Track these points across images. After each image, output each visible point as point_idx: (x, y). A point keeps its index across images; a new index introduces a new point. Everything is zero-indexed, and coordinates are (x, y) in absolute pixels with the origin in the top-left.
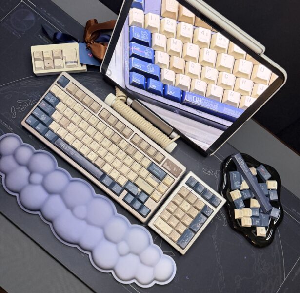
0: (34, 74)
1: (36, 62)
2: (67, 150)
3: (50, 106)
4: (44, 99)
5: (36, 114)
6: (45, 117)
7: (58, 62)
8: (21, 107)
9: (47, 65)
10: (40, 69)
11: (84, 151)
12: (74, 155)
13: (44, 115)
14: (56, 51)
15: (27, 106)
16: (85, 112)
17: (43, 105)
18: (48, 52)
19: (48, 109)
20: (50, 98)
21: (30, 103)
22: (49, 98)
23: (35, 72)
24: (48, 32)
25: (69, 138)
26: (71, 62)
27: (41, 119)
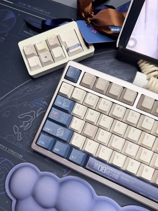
0: (31, 77)
1: (29, 59)
2: (108, 173)
3: (65, 114)
4: (54, 106)
5: (49, 130)
6: (63, 132)
7: (57, 52)
8: (26, 124)
9: (44, 60)
10: (37, 67)
11: (133, 168)
12: (119, 178)
13: (61, 128)
14: (51, 38)
15: (32, 119)
16: (118, 109)
17: (55, 114)
18: (41, 42)
19: (63, 118)
20: (62, 103)
21: (36, 115)
22: (60, 103)
23: (32, 73)
24: (34, 24)
25: (105, 154)
26: (74, 47)
27: (57, 135)
